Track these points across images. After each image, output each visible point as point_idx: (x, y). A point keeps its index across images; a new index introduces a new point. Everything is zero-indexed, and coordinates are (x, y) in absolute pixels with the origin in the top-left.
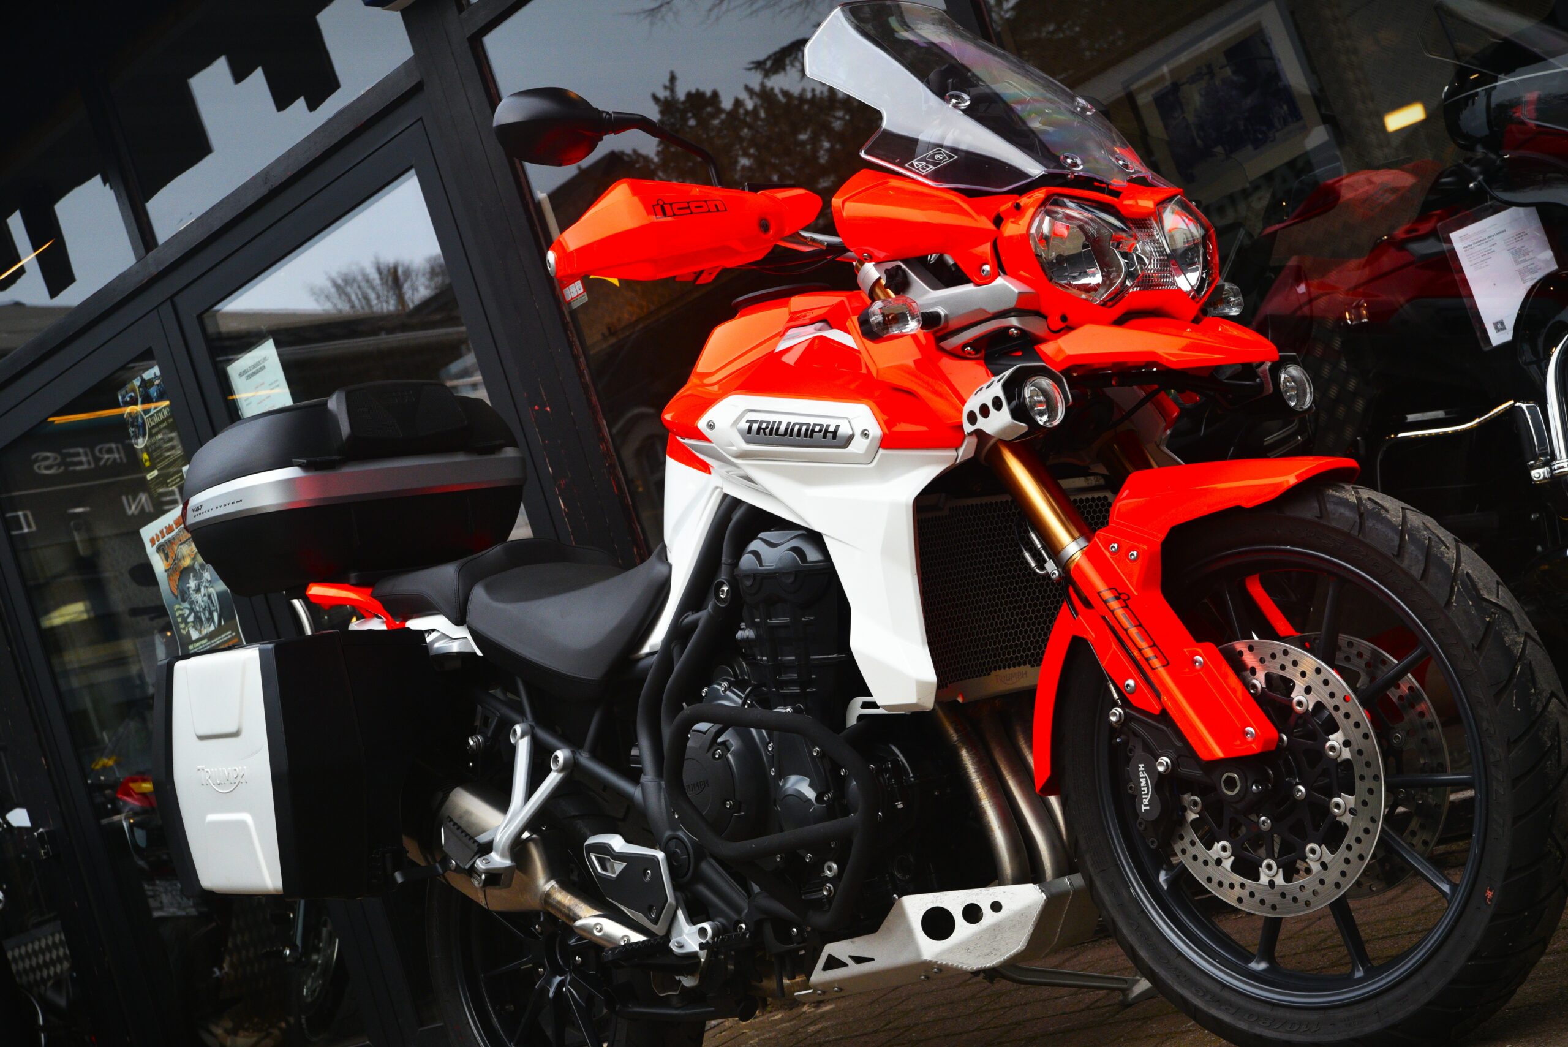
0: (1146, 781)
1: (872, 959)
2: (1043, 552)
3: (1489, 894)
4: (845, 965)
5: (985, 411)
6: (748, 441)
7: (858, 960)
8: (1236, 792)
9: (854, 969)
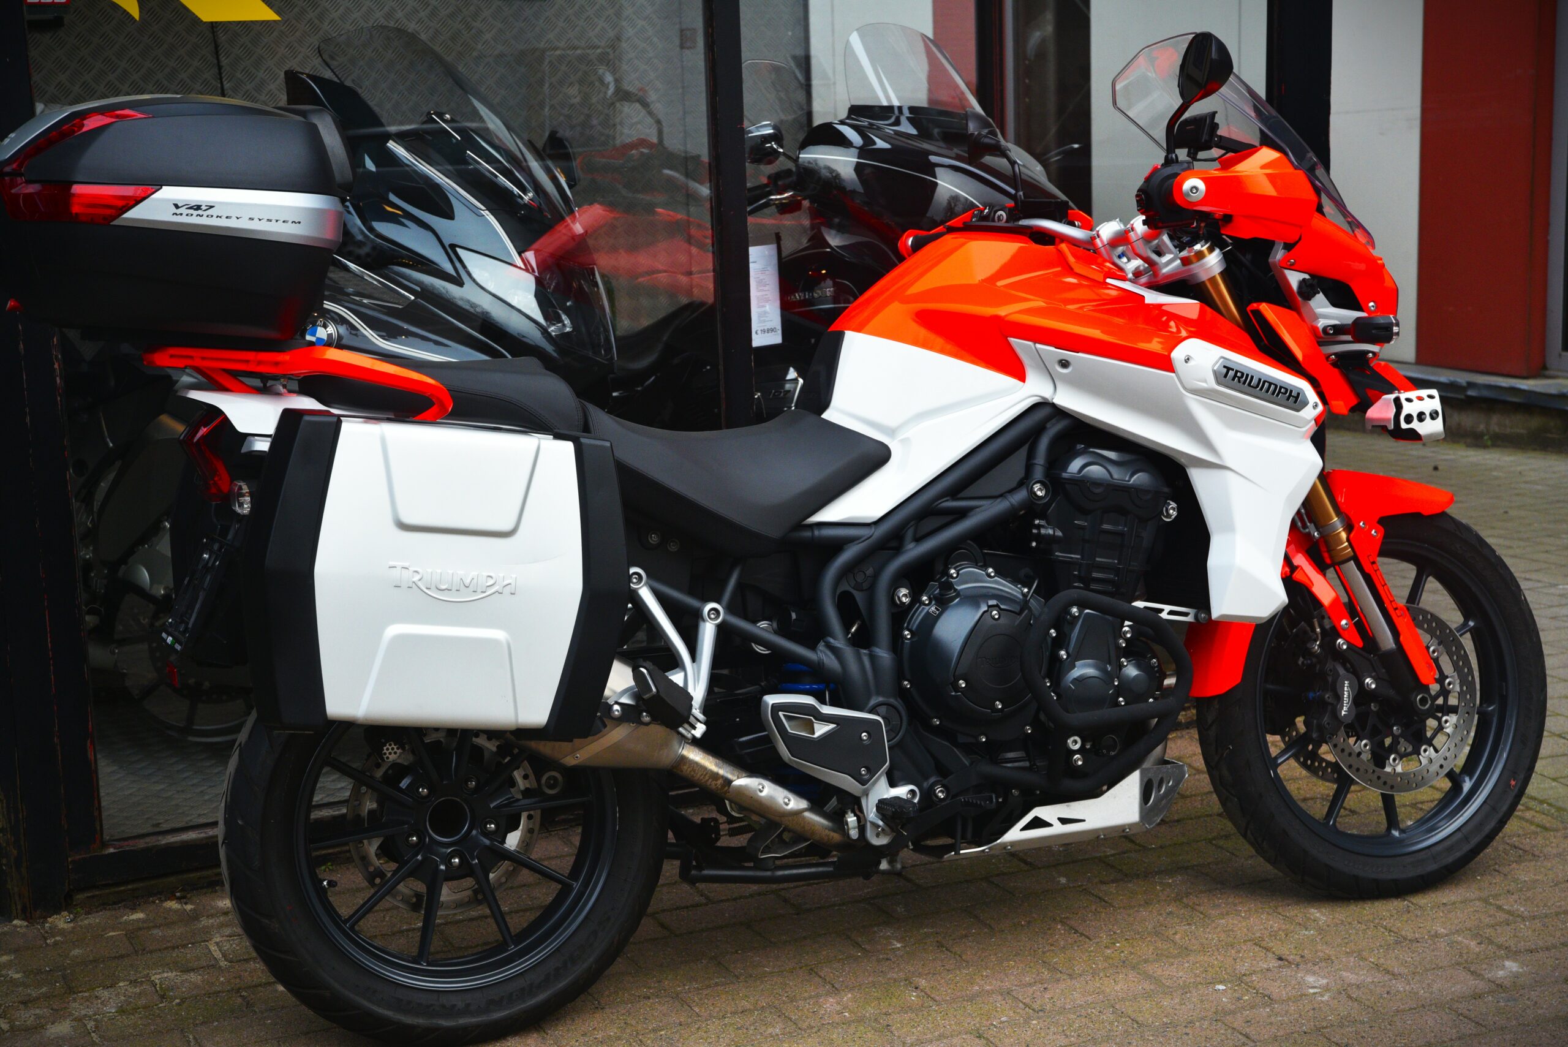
0: (1349, 694)
1: (1084, 821)
2: (1305, 517)
3: (1513, 783)
4: (1050, 825)
5: (1421, 417)
6: (1218, 383)
7: (1064, 821)
8: (1427, 706)
9: (1058, 829)
